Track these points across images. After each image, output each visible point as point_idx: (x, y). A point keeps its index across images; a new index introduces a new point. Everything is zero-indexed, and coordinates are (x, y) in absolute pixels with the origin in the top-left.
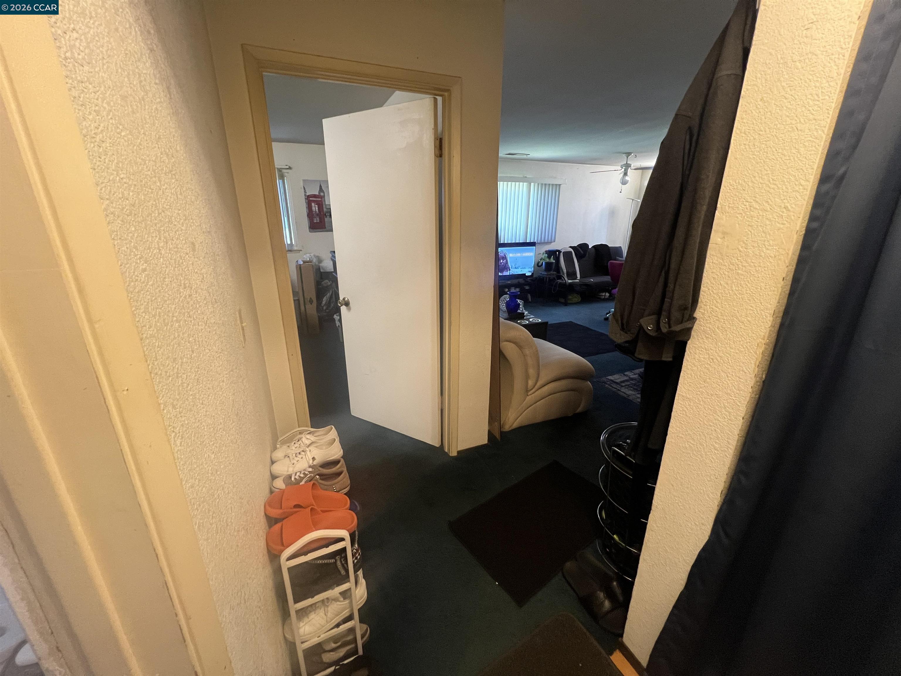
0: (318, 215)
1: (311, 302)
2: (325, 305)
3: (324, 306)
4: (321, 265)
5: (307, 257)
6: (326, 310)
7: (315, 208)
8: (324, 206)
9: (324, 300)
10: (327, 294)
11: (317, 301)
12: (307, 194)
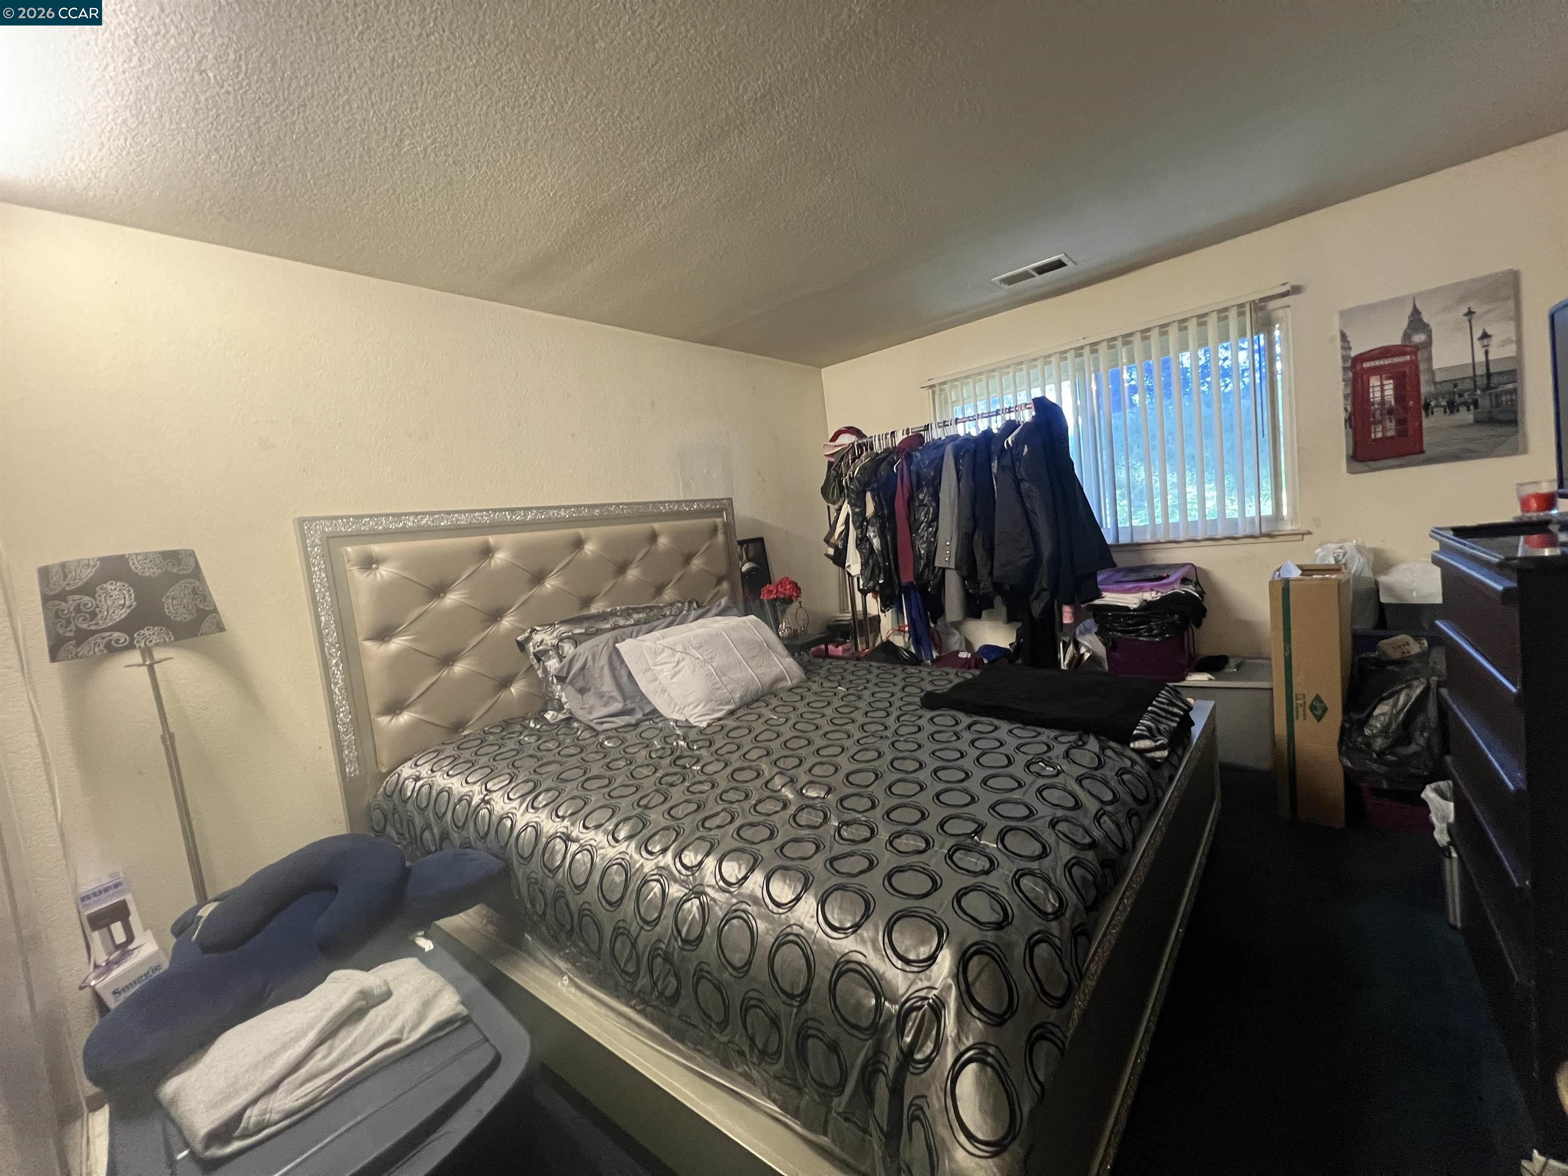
0: (1391, 411)
1: (1318, 709)
2: (1385, 730)
3: (1374, 736)
4: (1382, 579)
5: (1325, 555)
6: (1381, 754)
7: (1382, 390)
8: (1423, 378)
9: (1377, 712)
10: (1399, 692)
11: (1346, 710)
12: (1353, 354)
